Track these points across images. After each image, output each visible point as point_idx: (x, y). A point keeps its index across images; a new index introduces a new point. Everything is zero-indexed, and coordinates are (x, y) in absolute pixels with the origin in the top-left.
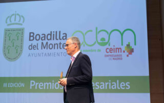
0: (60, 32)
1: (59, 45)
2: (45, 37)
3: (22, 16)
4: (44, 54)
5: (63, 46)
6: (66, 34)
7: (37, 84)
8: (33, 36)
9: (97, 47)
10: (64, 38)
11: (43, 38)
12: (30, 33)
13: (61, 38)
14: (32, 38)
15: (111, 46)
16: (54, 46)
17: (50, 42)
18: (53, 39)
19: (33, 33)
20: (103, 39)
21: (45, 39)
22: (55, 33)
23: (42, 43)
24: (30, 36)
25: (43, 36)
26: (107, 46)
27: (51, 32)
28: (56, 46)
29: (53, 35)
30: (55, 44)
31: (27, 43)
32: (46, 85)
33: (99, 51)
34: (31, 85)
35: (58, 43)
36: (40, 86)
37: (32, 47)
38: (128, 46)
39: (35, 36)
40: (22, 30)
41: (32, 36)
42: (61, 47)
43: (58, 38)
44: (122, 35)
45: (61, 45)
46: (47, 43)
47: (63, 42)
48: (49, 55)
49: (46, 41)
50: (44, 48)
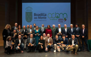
0: (44, 13)
2: (39, 15)
4: (39, 20)
6: (46, 14)
9: (56, 18)
13: (44, 15)
15: (60, 18)
16: (42, 18)
17: (41, 17)
20: (57, 16)
26: (59, 18)
29: (42, 14)
31: (33, 17)
33: (56, 20)
37: (35, 18)
38: (65, 18)
40: (32, 12)
41: (35, 14)
44: (63, 15)
47: (45, 17)
48: (41, 21)
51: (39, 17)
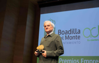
0: (76, 29)
1: (76, 37)
2: (67, 32)
3: (54, 21)
4: (67, 43)
5: (78, 37)
6: (80, 30)
7: (63, 60)
8: (60, 32)
10: (79, 32)
11: (66, 33)
12: (59, 30)
13: (77, 33)
14: (60, 33)
16: (72, 38)
17: (70, 35)
18: (72, 34)
19: (61, 30)
21: (67, 34)
22: (73, 30)
23: (66, 36)
24: (59, 32)
25: (66, 32)
27: (71, 29)
28: (74, 37)
29: (71, 31)
30: (73, 37)
32: (69, 61)
34: (60, 61)
35: (75, 36)
36: (65, 61)
39: (61, 32)
42: (77, 38)
43: (75, 33)
45: (77, 37)
46: (69, 36)
47: (78, 35)
48: (70, 43)
49: (68, 34)
50: (67, 39)
51: (67, 35)
